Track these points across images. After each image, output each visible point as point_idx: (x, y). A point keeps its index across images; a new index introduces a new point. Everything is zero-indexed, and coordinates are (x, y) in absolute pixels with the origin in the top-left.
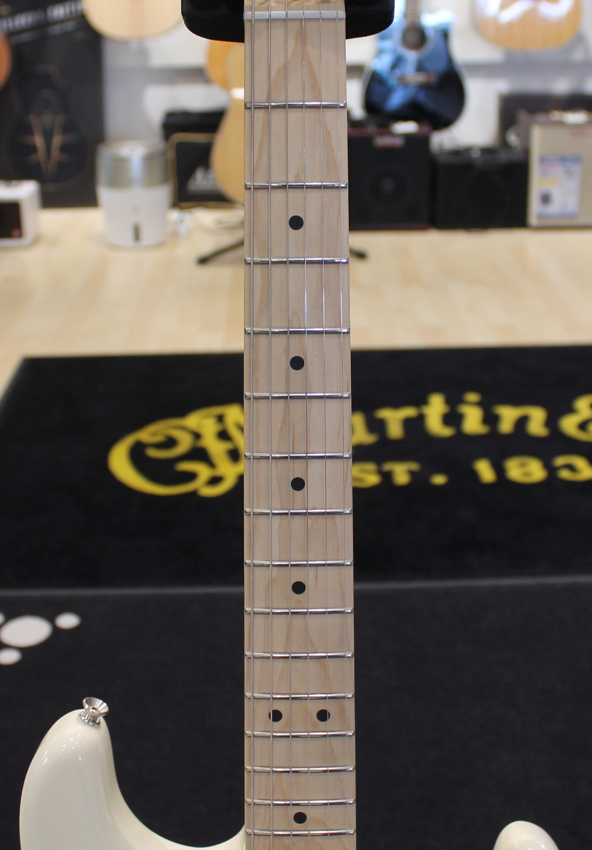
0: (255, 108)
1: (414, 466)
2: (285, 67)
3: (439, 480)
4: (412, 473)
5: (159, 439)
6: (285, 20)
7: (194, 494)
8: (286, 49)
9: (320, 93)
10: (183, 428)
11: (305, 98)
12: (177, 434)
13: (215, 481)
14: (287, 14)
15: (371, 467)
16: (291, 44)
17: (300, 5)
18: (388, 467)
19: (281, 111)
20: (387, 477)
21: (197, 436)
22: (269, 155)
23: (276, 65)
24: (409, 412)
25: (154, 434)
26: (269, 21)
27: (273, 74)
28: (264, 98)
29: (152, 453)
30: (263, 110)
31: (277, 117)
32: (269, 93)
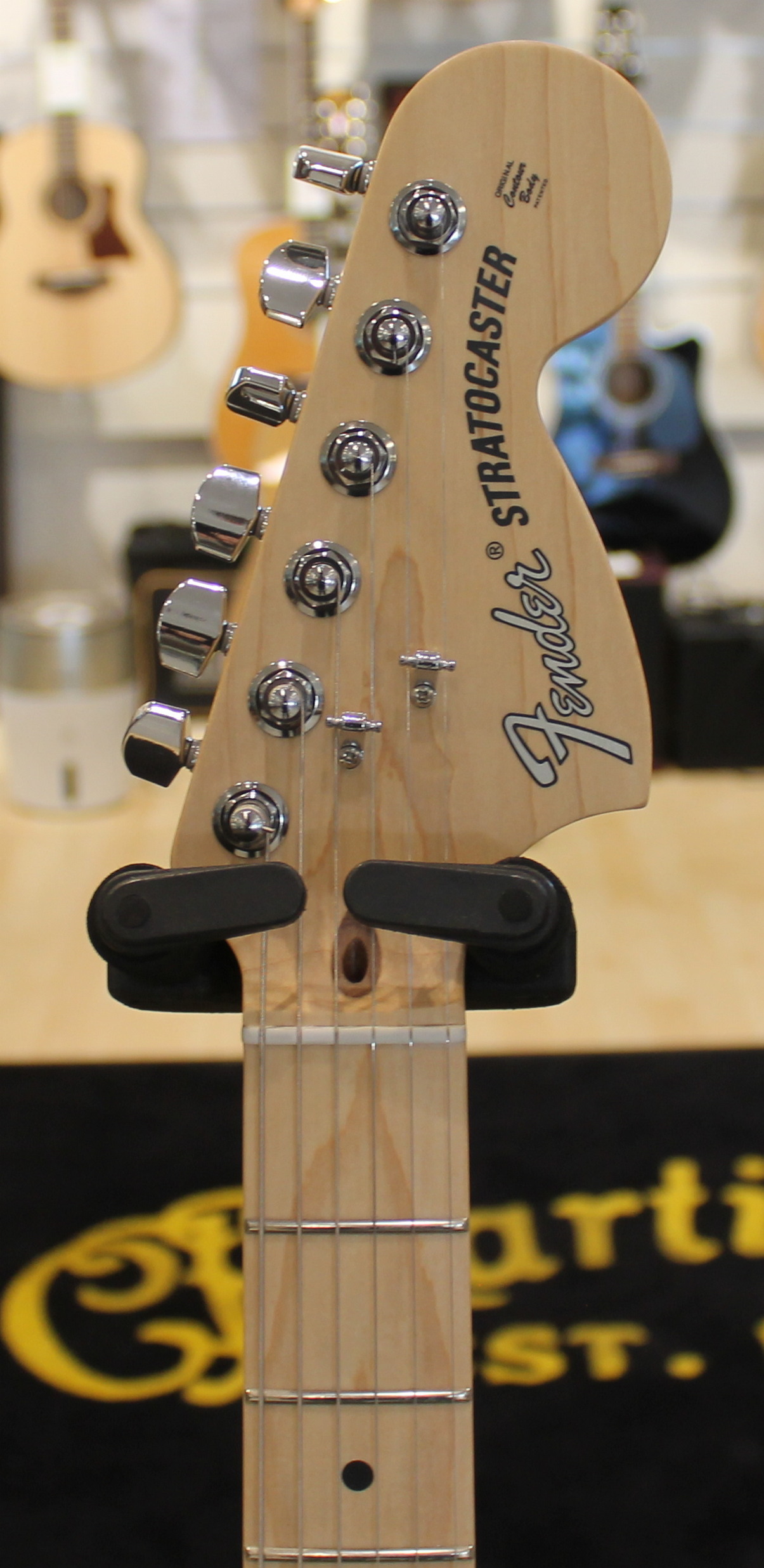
0: (267, 1232)
1: (633, 1334)
2: (334, 1144)
3: (686, 1366)
4: (631, 1351)
5: (106, 1265)
6: (334, 1047)
7: (174, 1399)
8: (335, 1106)
9: (411, 1201)
10: (155, 1240)
11: (378, 1213)
12: (145, 1254)
13: (221, 1367)
14: (336, 1034)
15: (543, 1335)
16: (347, 1095)
17: (367, 1012)
18: (582, 1334)
19: (324, 1240)
20: (577, 1357)
21: (185, 1259)
22: (298, 1335)
23: (314, 1140)
24: (623, 1203)
25: (97, 1254)
26: (298, 1050)
27: (307, 1157)
28: (287, 1212)
29: (94, 1299)
30: (284, 1237)
31: (315, 1251)
32: (297, 1202)
